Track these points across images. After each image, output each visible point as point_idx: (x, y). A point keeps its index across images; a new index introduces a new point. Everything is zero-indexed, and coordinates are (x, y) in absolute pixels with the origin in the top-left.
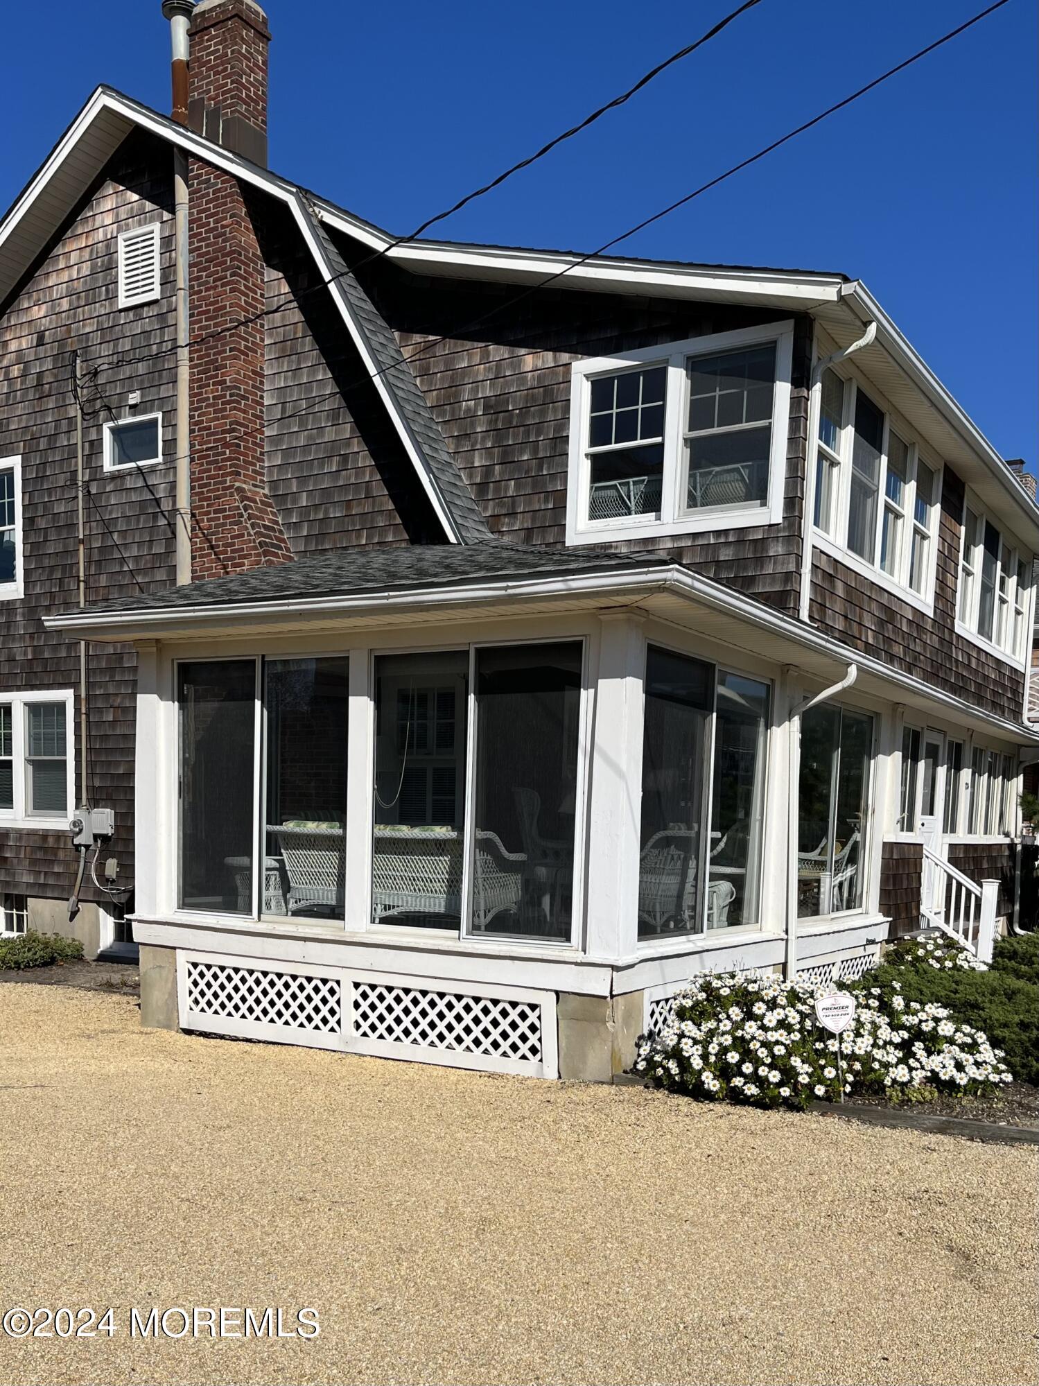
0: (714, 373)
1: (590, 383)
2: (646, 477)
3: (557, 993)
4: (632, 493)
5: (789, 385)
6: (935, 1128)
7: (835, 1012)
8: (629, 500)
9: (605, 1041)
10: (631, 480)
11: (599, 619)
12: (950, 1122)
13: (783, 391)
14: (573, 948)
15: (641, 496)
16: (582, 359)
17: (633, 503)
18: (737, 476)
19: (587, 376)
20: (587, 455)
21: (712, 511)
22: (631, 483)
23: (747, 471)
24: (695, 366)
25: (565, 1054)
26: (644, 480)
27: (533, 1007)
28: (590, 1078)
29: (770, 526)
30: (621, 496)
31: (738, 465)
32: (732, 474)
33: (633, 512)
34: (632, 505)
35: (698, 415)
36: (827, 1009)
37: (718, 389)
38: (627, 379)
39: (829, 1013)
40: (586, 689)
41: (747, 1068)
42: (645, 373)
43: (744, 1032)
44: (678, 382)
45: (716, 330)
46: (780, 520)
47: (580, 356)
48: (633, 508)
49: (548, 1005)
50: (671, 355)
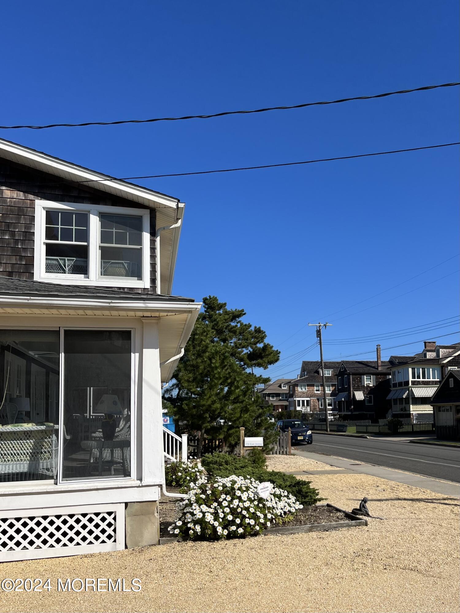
0: (113, 222)
1: (45, 211)
2: (75, 258)
3: (126, 504)
4: (67, 264)
5: (149, 235)
6: (308, 530)
7: (264, 490)
8: (65, 268)
9: (154, 523)
10: (66, 258)
11: (142, 322)
12: (313, 526)
13: (146, 237)
14: (132, 479)
15: (71, 266)
16: (41, 199)
17: (67, 269)
18: (122, 266)
19: (44, 208)
20: (44, 243)
21: (113, 278)
22: (66, 260)
23: (127, 265)
24: (103, 216)
25: (130, 535)
26: (74, 259)
27: (110, 514)
28: (146, 544)
29: (144, 289)
30: (60, 265)
31: (123, 262)
32: (119, 265)
33: (67, 273)
34: (67, 270)
35: (105, 237)
36: (262, 489)
37: (114, 229)
38: (67, 215)
39: (262, 490)
40: (134, 353)
41: (238, 521)
42: (76, 214)
43: (233, 505)
44: (95, 223)
45: (113, 205)
46: (149, 287)
47: (40, 198)
48: (67, 271)
49: (120, 511)
50: (91, 210)
